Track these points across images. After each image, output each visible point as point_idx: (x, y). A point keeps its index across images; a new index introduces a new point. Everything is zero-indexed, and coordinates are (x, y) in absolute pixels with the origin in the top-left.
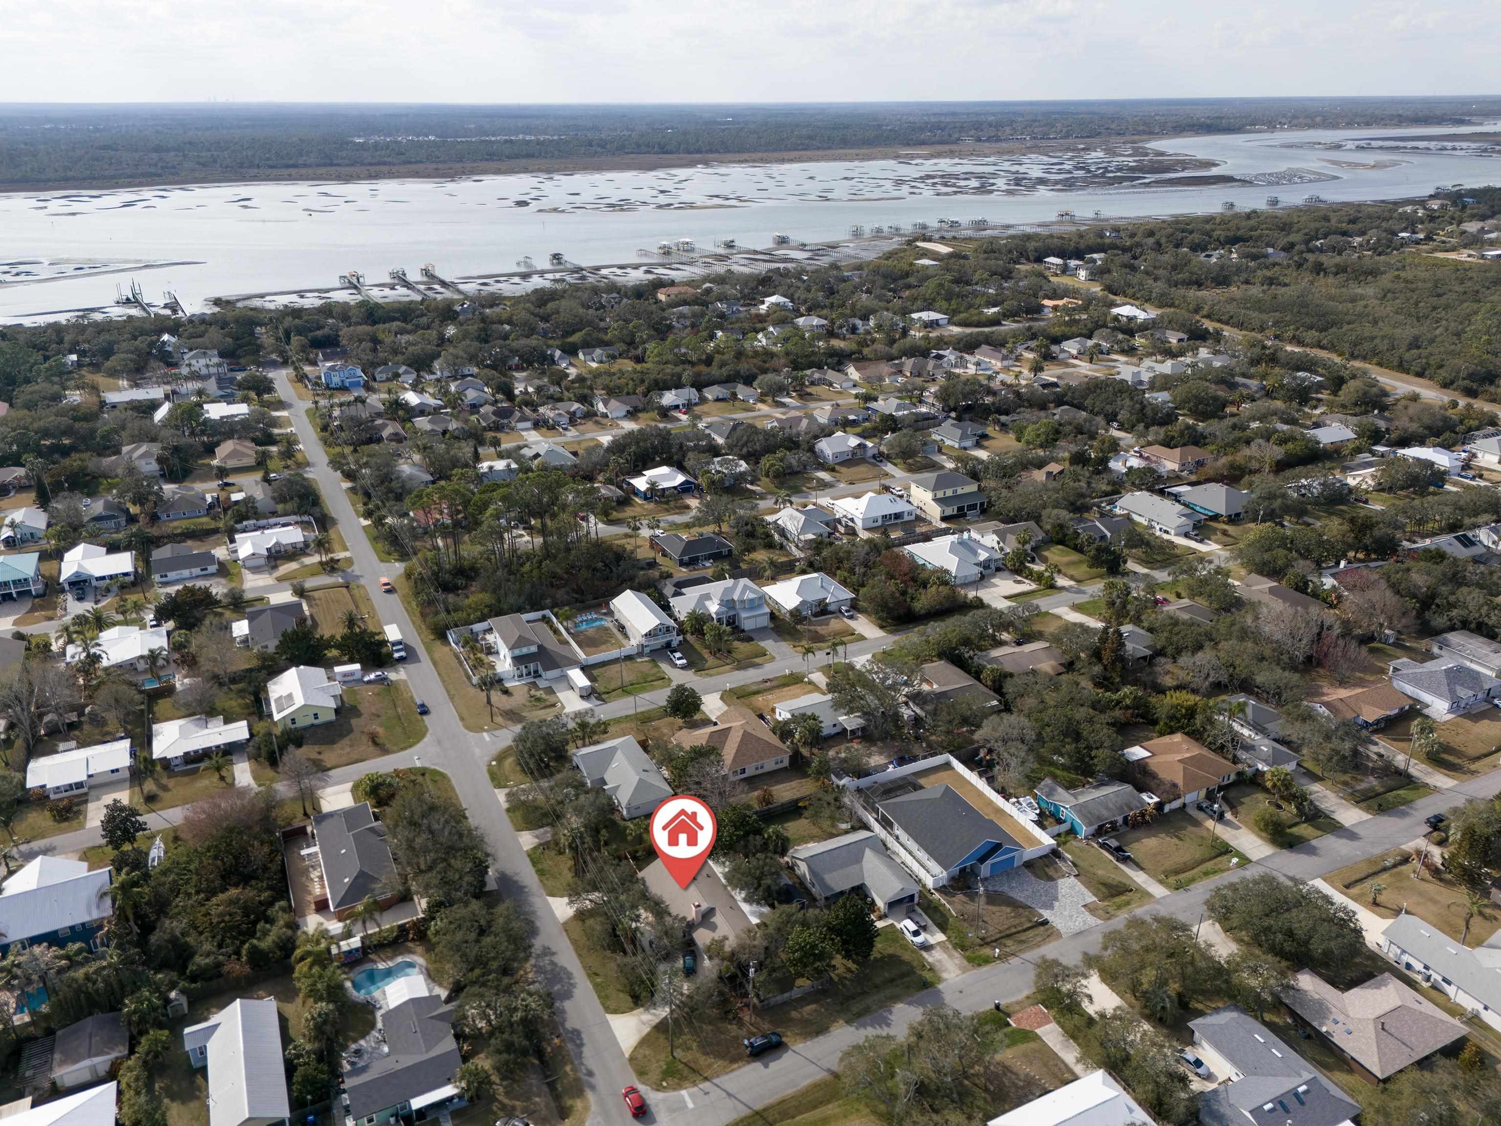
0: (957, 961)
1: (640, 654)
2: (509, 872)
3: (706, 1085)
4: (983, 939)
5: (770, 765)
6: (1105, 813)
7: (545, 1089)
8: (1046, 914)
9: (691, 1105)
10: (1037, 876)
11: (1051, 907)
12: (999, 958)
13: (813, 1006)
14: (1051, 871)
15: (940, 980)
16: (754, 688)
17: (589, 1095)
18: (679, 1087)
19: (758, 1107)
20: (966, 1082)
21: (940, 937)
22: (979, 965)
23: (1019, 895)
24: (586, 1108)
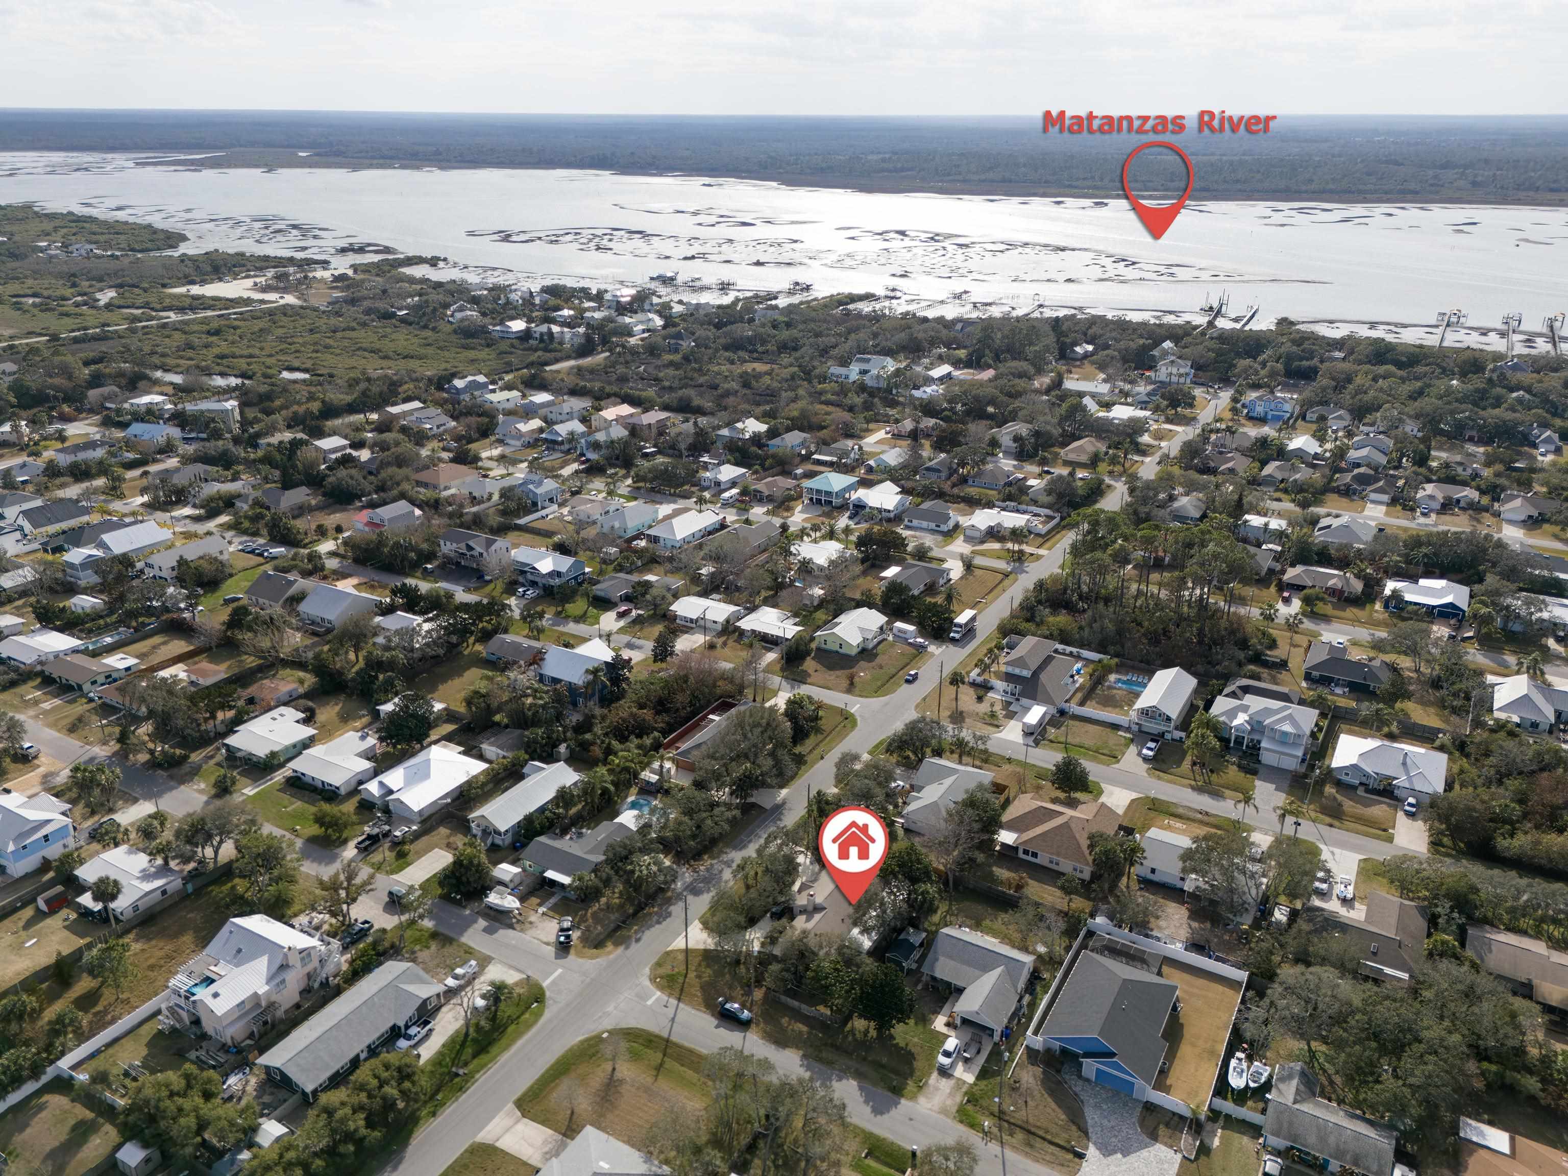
0: (949, 1102)
1: (1128, 730)
2: (787, 806)
3: (673, 1002)
4: (1001, 1112)
5: (1066, 866)
6: (1312, 1139)
7: (612, 926)
8: (1092, 1152)
9: (649, 1003)
10: (1142, 1123)
11: (1107, 1150)
12: (986, 1133)
13: (805, 1029)
14: (1162, 1130)
15: (913, 1098)
16: (1181, 811)
17: (620, 949)
18: (661, 988)
19: (674, 1038)
20: (803, 1164)
21: (970, 1078)
22: (961, 1122)
23: (1092, 1116)
24: (610, 953)
